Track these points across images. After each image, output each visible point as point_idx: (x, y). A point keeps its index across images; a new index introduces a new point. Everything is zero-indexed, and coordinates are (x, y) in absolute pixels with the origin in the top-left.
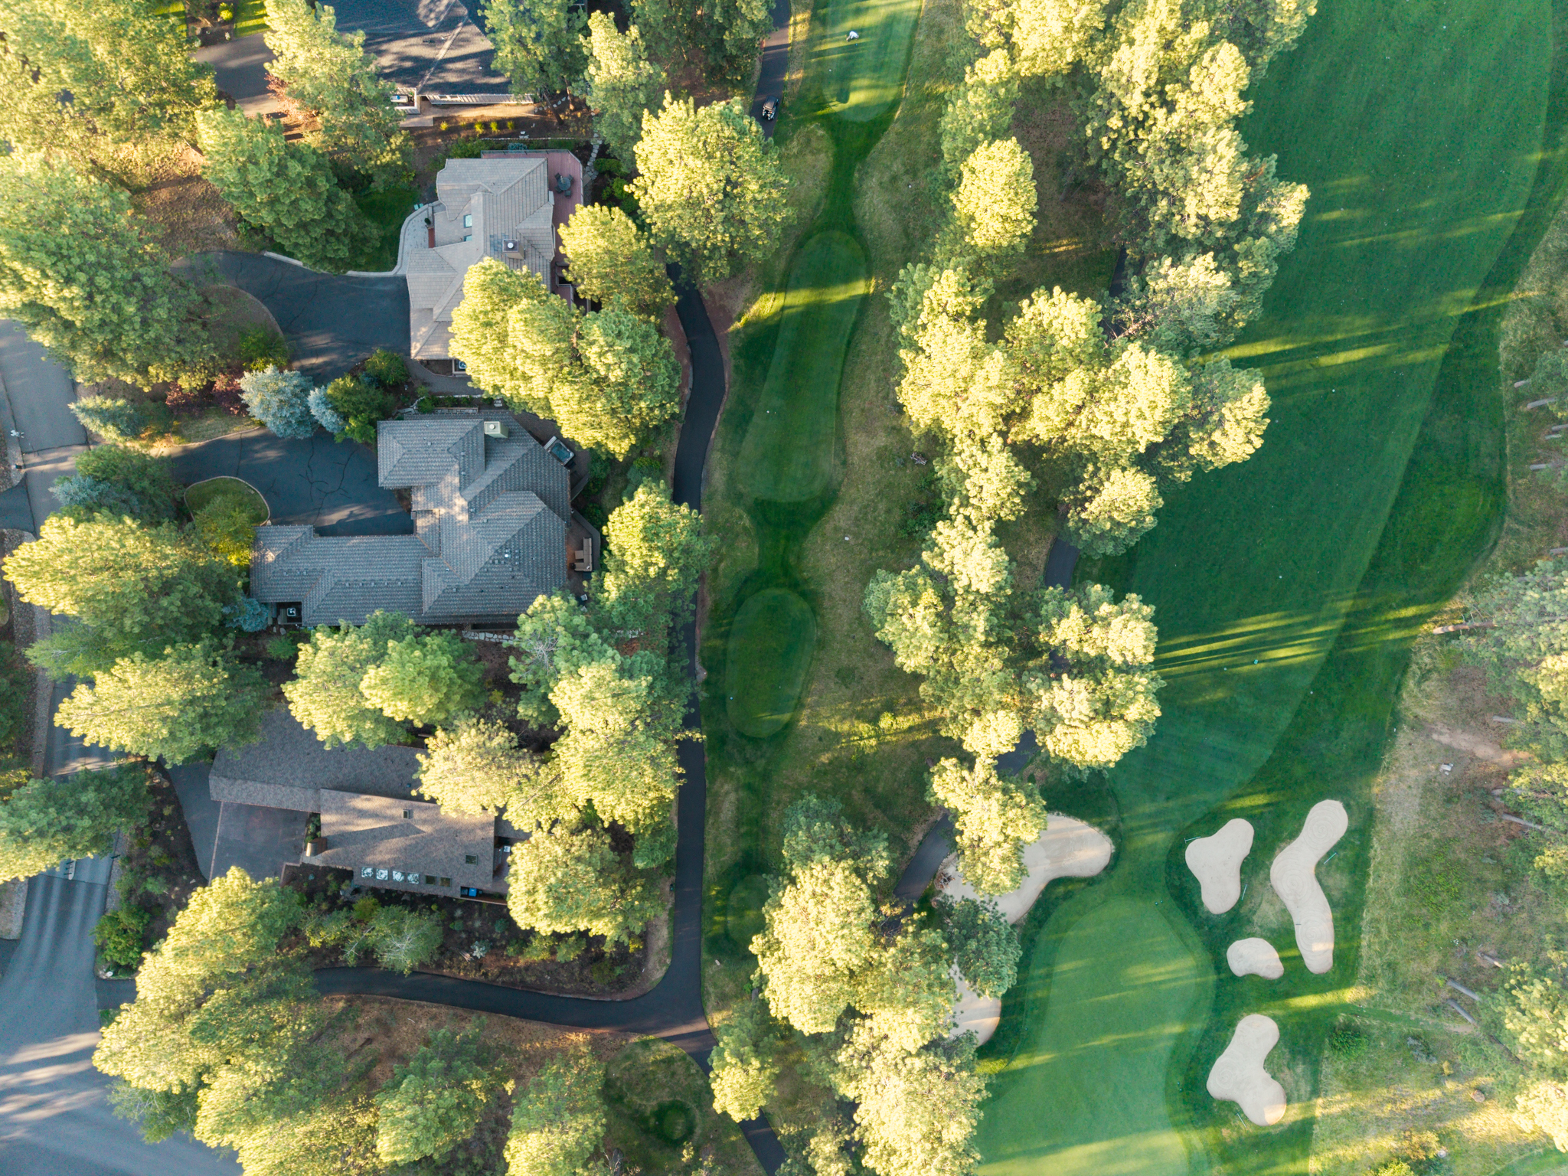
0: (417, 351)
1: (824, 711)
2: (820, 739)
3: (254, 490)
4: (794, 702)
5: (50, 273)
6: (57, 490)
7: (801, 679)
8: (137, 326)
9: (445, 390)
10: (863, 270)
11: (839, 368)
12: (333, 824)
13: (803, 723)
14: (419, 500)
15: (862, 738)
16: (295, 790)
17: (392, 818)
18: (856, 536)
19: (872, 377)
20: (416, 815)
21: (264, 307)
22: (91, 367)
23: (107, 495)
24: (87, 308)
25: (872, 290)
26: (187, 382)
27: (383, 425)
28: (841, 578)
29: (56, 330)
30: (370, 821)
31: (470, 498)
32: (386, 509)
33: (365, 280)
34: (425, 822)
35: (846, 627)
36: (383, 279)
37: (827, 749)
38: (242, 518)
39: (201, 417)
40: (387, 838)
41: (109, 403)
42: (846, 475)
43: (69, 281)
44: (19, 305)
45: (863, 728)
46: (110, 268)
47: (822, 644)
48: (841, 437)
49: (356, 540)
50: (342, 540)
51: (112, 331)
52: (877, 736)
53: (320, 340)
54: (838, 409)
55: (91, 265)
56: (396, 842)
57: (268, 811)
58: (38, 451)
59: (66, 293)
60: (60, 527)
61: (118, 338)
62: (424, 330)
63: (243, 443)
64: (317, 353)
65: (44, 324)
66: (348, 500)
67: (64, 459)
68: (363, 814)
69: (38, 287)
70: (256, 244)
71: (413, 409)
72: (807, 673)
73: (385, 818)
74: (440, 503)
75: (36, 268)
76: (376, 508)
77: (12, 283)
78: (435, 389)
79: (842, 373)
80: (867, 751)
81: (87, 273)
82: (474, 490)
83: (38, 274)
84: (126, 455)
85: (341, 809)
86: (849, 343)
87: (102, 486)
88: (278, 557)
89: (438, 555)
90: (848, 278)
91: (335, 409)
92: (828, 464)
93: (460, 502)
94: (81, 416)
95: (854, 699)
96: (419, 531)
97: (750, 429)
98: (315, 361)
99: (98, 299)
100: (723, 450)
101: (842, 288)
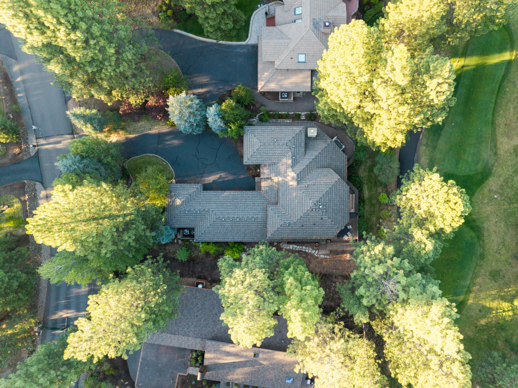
0: (261, 86)
1: (482, 295)
2: (480, 311)
3: (165, 162)
4: (466, 289)
5: (63, 21)
6: (59, 164)
7: (470, 276)
8: (113, 63)
9: (273, 109)
10: (509, 46)
11: (494, 101)
12: (211, 359)
13: (470, 302)
14: (265, 171)
15: (504, 311)
16: (190, 338)
17: (247, 357)
18: (501, 195)
19: (512, 106)
20: (261, 356)
21: (173, 60)
22: (81, 89)
23: (88, 166)
24: (84, 48)
25: (513, 58)
26: (135, 100)
27: (247, 128)
28: (494, 219)
29: (62, 63)
30: (233, 358)
31: (298, 172)
32: (240, 175)
33: (230, 46)
34: (265, 359)
35: (496, 247)
36: (240, 46)
37: (484, 317)
38: (162, 179)
39: (138, 121)
40: (242, 367)
41: (88, 111)
42: (496, 160)
43: (75, 28)
44: (40, 44)
45: (505, 305)
46: (101, 23)
47: (482, 257)
48: (494, 140)
49: (227, 193)
50: (219, 193)
51: (97, 66)
52: (513, 310)
53: (204, 79)
54: (492, 124)
55: (89, 19)
56: (247, 369)
57: (173, 348)
58: (46, 137)
59: (73, 36)
60: (63, 191)
61: (100, 71)
62: (266, 74)
63: (160, 136)
64: (202, 86)
65: (55, 60)
66: (217, 169)
67: (59, 142)
68: (228, 354)
69: (54, 31)
70: (169, 25)
71: (255, 120)
72: (474, 273)
73: (242, 356)
74: (278, 174)
75: (54, 17)
76: (233, 174)
77: (36, 28)
78: (268, 108)
79: (496, 103)
80: (507, 319)
81: (86, 24)
82: (299, 167)
83: (55, 21)
84: (98, 142)
85: (216, 351)
86: (500, 86)
87: (85, 161)
88: (183, 202)
89: (277, 204)
90: (501, 50)
91: (223, 118)
92: (486, 154)
93: (291, 174)
94: (72, 118)
95: (501, 289)
96: (263, 189)
97: (443, 134)
98: (200, 91)
99: (92, 42)
100: (427, 145)
101: (497, 55)
